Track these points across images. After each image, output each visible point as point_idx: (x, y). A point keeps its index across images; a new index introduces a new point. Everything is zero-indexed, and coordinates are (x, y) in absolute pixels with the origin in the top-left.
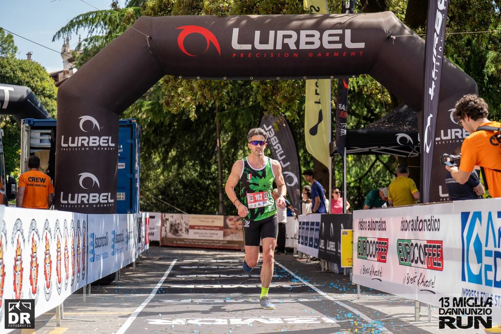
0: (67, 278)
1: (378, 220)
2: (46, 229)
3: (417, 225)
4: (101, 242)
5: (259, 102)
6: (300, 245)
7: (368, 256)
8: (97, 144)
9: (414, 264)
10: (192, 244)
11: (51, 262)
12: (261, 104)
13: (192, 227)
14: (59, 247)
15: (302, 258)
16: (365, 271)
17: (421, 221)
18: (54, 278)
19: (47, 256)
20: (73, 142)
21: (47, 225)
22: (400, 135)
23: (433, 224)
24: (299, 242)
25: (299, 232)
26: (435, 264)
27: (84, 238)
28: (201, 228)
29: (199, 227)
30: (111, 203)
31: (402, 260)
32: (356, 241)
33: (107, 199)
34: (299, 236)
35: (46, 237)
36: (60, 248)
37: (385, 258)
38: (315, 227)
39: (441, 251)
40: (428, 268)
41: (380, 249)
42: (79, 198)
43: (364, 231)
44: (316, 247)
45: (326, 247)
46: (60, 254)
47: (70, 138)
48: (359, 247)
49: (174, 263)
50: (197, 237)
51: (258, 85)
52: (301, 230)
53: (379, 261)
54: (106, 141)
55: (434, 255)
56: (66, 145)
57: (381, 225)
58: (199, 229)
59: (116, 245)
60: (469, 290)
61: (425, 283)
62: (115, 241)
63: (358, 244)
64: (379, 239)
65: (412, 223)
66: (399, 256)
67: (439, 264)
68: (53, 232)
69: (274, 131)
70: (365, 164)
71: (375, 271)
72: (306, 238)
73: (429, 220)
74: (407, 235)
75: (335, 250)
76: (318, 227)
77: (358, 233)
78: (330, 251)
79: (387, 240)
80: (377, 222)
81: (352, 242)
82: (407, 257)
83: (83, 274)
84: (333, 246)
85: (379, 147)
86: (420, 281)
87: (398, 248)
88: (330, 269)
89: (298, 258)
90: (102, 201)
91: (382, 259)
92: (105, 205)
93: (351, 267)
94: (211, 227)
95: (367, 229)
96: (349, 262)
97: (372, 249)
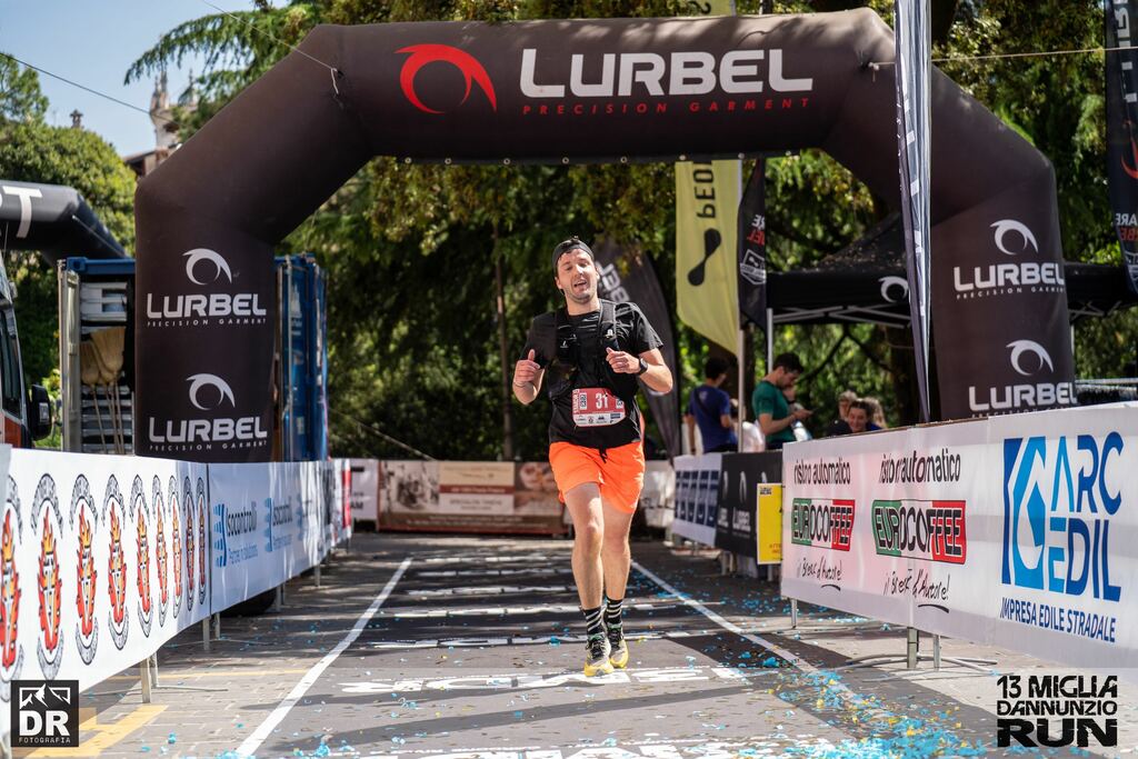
0: (164, 601)
1: (834, 461)
2: (112, 496)
3: (912, 469)
4: (241, 523)
5: (587, 213)
6: (679, 522)
7: (812, 537)
8: (227, 312)
9: (906, 552)
10: (446, 527)
11: (124, 567)
12: (590, 218)
13: (446, 489)
14: (142, 534)
15: (683, 549)
16: (808, 569)
17: (922, 460)
18: (132, 600)
19: (116, 554)
20: (173, 307)
21: (113, 487)
22: (888, 281)
23: (946, 468)
24: (676, 516)
25: (676, 493)
26: (949, 550)
27: (202, 516)
28: (466, 490)
29: (461, 489)
30: (262, 439)
31: (882, 544)
32: (788, 506)
33: (253, 431)
34: (677, 503)
35: (112, 514)
36: (145, 536)
37: (847, 540)
38: (709, 482)
39: (962, 523)
40: (936, 559)
41: (837, 523)
42: (190, 430)
43: (804, 486)
44: (710, 524)
45: (731, 525)
46: (147, 550)
47: (167, 299)
48: (795, 520)
49: (406, 564)
50: (457, 510)
51: (583, 174)
52: (680, 489)
53: (835, 547)
54: (246, 304)
55: (947, 531)
56: (158, 315)
57: (841, 473)
58: (460, 492)
59: (277, 531)
60: (1017, 602)
61: (927, 590)
62: (273, 520)
63: (793, 514)
64: (836, 502)
65: (903, 466)
66: (877, 535)
67: (957, 551)
68: (127, 503)
69: (620, 276)
70: (820, 346)
71: (827, 570)
72: (692, 506)
73: (938, 458)
74: (893, 491)
75: (748, 529)
76: (716, 482)
77: (792, 490)
78: (740, 531)
79: (852, 502)
80: (831, 466)
81: (781, 511)
82: (893, 536)
83: (201, 593)
84: (745, 521)
85: (845, 308)
86: (919, 587)
87: (874, 520)
88: (739, 568)
89: (673, 548)
90: (241, 436)
91: (842, 544)
92: (248, 445)
93: (779, 562)
94: (486, 487)
95: (812, 482)
96: (775, 551)
97: (822, 523)
